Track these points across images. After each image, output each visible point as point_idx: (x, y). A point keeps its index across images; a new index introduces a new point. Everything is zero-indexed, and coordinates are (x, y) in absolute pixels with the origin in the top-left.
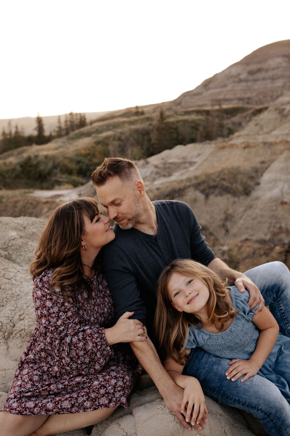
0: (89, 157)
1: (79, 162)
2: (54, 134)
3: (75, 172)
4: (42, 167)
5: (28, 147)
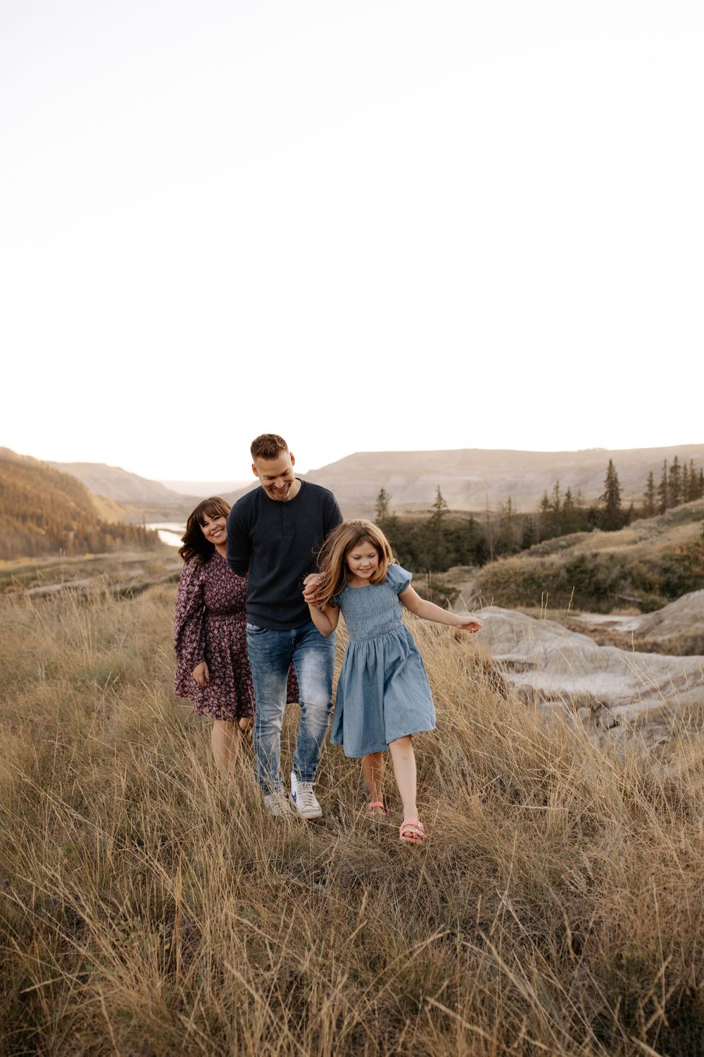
0: (687, 563)
1: (666, 570)
2: (638, 506)
3: (657, 586)
4: (601, 576)
5: (585, 534)
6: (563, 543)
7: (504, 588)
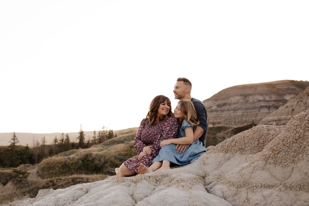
4: (97, 162)
5: (76, 150)
6: (68, 153)
7: (53, 170)
